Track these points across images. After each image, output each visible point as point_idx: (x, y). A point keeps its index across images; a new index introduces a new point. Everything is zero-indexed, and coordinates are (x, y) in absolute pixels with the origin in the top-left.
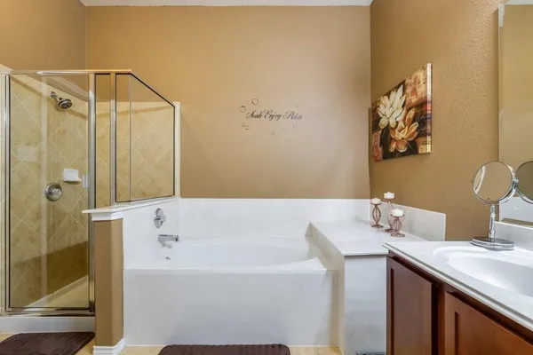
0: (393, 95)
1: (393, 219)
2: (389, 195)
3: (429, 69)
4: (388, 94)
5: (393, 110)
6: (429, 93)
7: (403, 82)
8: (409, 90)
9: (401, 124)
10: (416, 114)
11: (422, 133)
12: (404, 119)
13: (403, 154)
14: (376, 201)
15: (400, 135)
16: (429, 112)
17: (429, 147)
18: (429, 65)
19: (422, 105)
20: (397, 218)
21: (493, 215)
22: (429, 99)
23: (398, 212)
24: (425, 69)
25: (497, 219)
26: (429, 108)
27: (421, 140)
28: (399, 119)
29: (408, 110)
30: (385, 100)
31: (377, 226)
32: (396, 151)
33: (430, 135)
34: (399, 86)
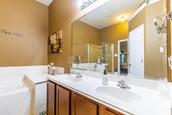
0: (54, 35)
1: (53, 71)
2: (52, 64)
3: (61, 31)
4: (53, 35)
5: (54, 39)
6: (61, 37)
7: (56, 33)
8: (57, 35)
9: (55, 44)
10: (59, 42)
11: (60, 47)
12: (56, 43)
13: (56, 52)
14: (49, 66)
15: (55, 47)
16: (61, 42)
17: (61, 51)
18: (61, 30)
19: (60, 40)
20: (54, 70)
21: (71, 67)
22: (61, 39)
23: (54, 68)
24: (60, 31)
25: (72, 68)
26: (61, 41)
27: (60, 49)
28: (55, 42)
29: (57, 41)
30: (52, 36)
31: (49, 73)
32: (54, 51)
33: (61, 48)
34: (55, 33)
